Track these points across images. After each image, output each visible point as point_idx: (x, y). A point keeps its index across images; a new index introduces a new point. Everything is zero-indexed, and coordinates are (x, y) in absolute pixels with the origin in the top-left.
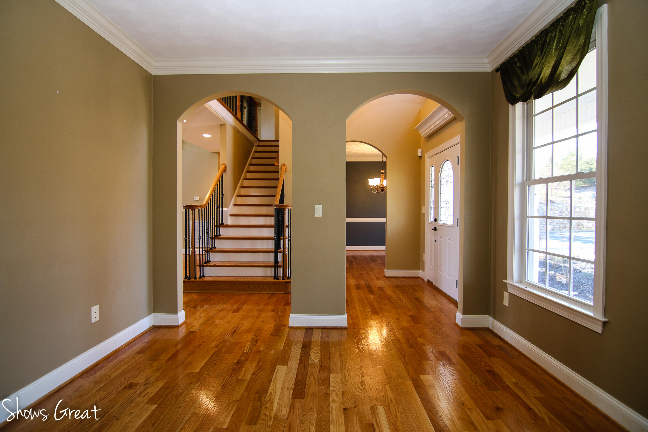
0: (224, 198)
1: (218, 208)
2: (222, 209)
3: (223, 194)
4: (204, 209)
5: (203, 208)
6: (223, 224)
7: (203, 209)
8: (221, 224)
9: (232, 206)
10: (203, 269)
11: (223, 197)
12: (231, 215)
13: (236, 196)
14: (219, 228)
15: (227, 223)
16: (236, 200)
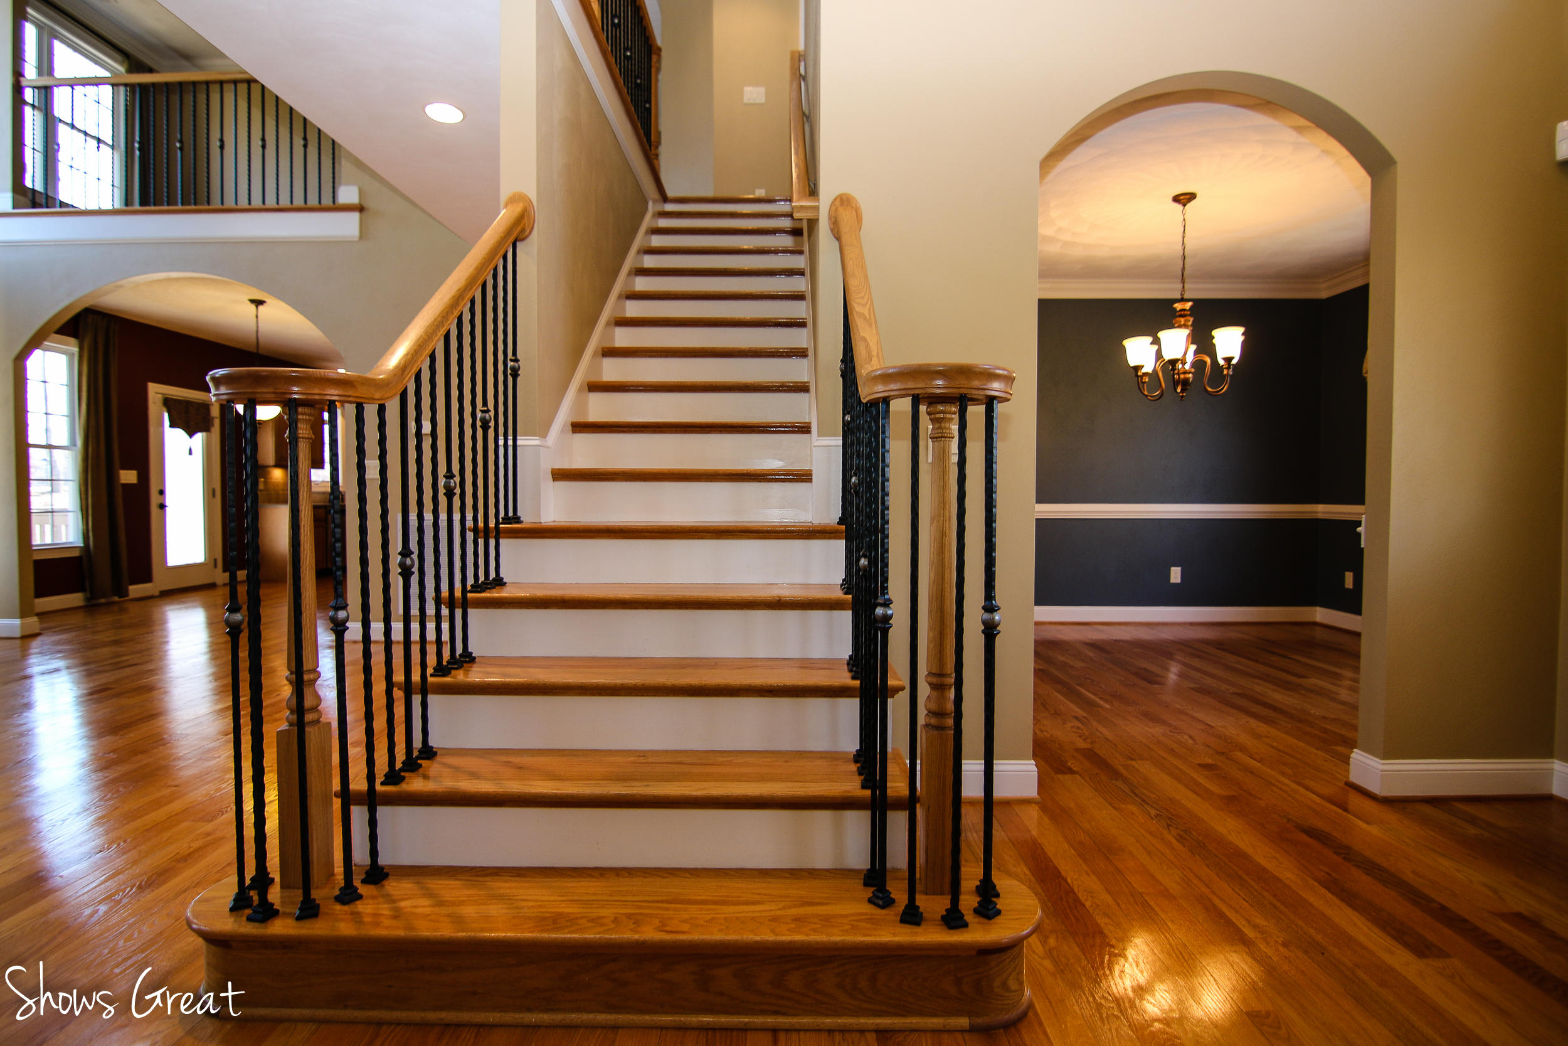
0: (519, 379)
1: (485, 427)
2: (510, 442)
3: (516, 360)
4: (382, 410)
5: (372, 400)
6: (517, 519)
7: (371, 412)
8: (507, 520)
9: (563, 431)
10: (373, 823)
11: (515, 374)
12: (560, 475)
13: (580, 390)
14: (492, 542)
15: (539, 515)
16: (580, 405)
